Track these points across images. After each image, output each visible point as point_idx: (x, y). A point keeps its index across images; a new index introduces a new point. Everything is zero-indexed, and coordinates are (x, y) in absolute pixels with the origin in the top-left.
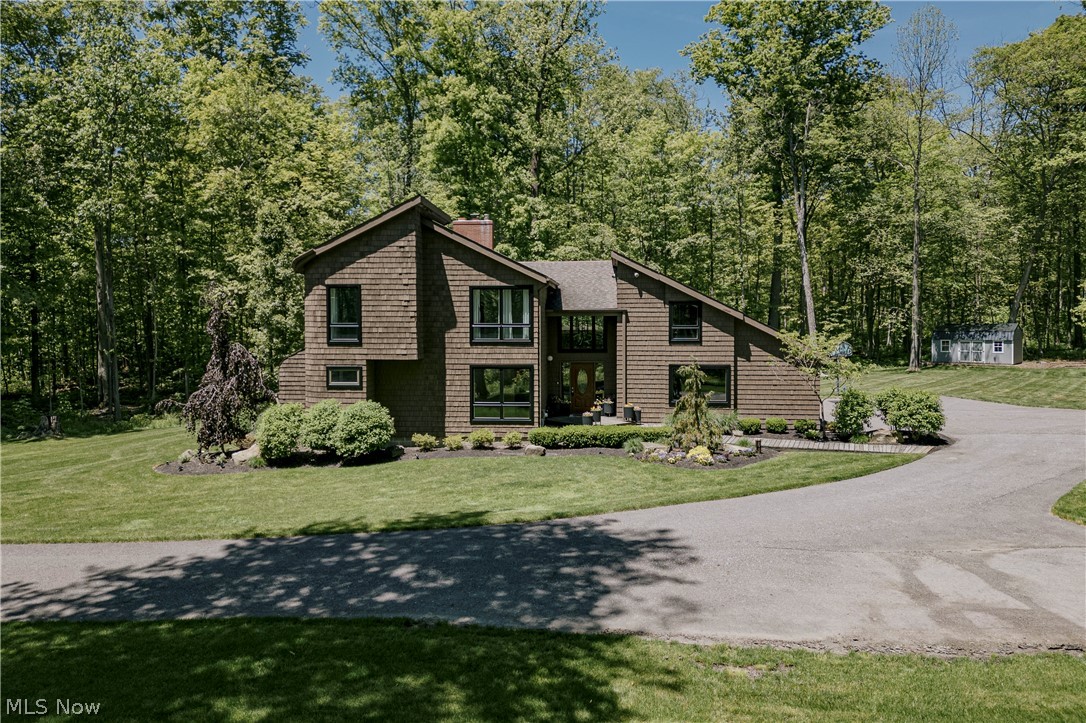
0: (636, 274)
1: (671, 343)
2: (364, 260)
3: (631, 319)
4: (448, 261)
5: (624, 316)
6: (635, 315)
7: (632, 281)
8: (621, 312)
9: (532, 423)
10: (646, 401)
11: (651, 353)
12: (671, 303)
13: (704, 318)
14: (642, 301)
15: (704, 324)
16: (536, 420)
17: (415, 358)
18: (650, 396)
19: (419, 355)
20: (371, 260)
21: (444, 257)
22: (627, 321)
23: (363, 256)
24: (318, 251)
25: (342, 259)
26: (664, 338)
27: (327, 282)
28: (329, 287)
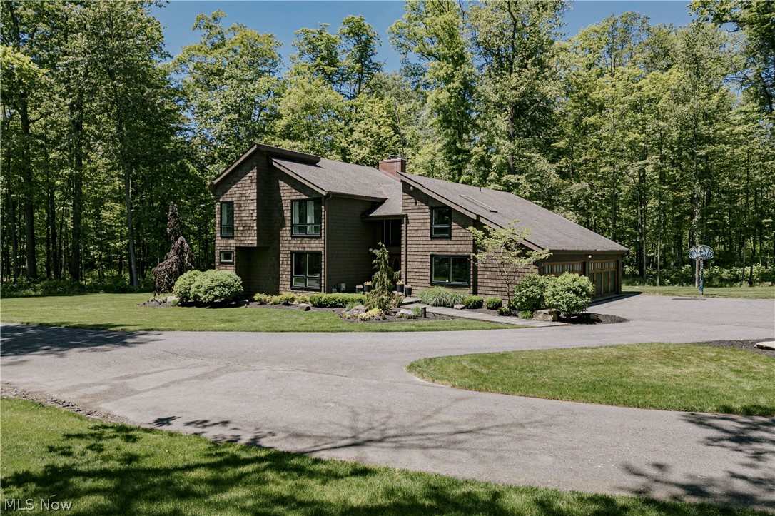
0: (411, 188)
1: (432, 238)
2: (235, 186)
3: (410, 221)
4: (282, 184)
5: (405, 219)
6: (413, 218)
7: (410, 193)
8: (403, 216)
9: (320, 291)
10: (419, 281)
11: (422, 246)
12: (431, 209)
13: (453, 219)
14: (417, 207)
15: (453, 224)
16: (323, 289)
17: (255, 245)
18: (421, 278)
19: (258, 243)
20: (238, 186)
21: (280, 182)
22: (407, 222)
23: (235, 184)
24: (215, 182)
25: (226, 186)
26: (427, 235)
27: (221, 200)
28: (221, 203)
